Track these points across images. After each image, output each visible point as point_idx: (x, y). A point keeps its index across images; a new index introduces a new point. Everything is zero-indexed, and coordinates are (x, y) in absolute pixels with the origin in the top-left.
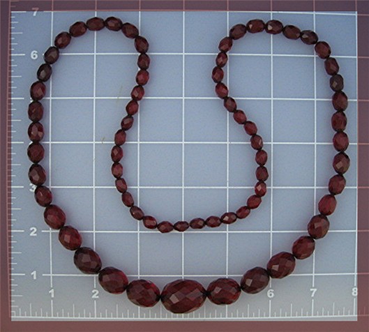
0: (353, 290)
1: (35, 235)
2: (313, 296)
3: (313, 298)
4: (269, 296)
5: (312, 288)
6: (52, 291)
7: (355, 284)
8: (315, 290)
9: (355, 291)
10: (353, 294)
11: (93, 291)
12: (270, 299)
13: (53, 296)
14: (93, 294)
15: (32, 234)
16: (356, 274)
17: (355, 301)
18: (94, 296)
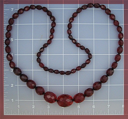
0: (123, 105)
1: (13, 86)
2: (108, 107)
3: (108, 108)
4: (93, 108)
5: (108, 105)
6: (19, 106)
7: (123, 103)
8: (109, 105)
9: (123, 106)
10: (122, 107)
11: (33, 106)
12: (94, 108)
13: (19, 107)
14: (33, 107)
15: (12, 86)
16: (123, 100)
17: (123, 109)
18: (33, 108)
